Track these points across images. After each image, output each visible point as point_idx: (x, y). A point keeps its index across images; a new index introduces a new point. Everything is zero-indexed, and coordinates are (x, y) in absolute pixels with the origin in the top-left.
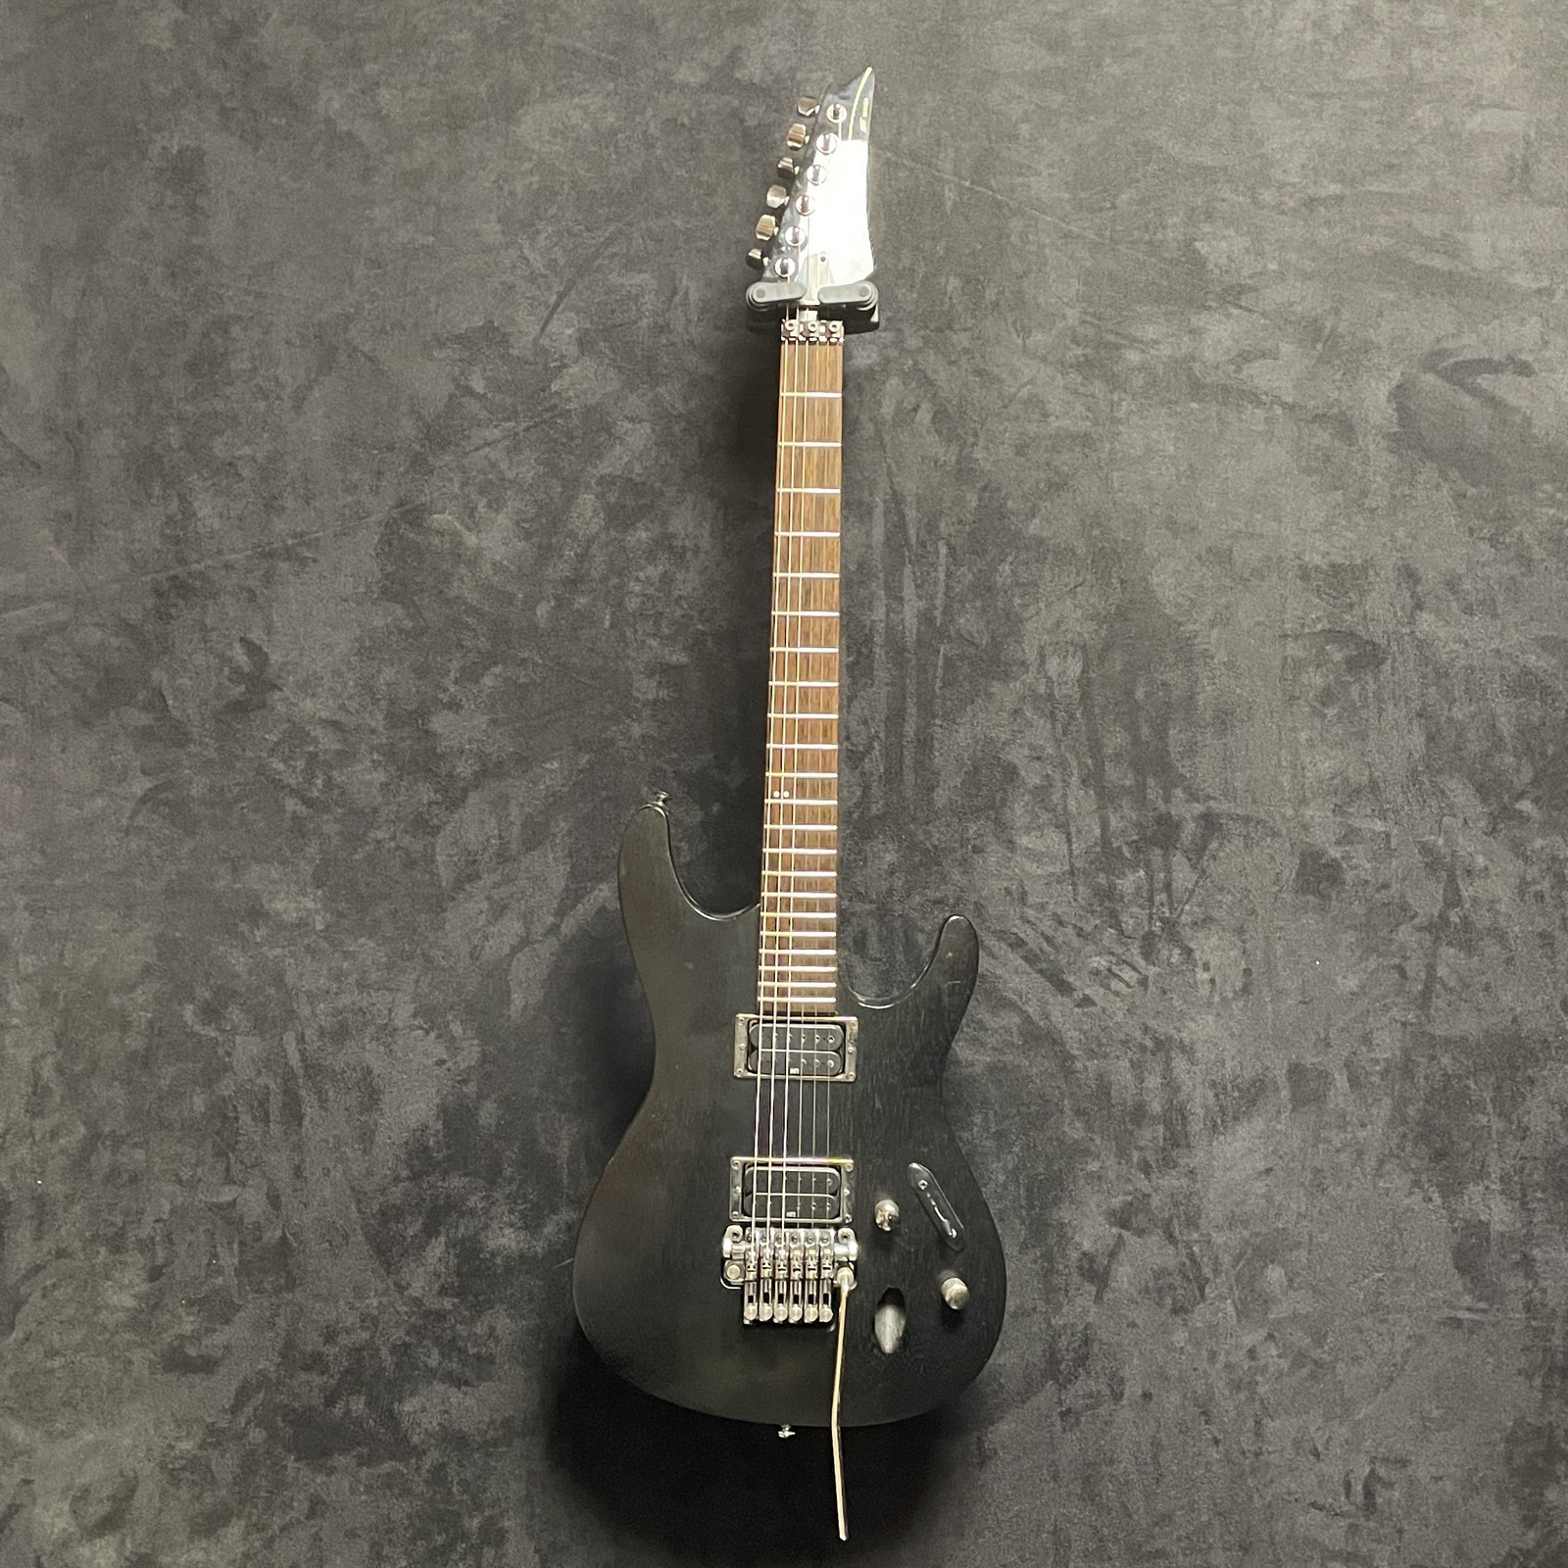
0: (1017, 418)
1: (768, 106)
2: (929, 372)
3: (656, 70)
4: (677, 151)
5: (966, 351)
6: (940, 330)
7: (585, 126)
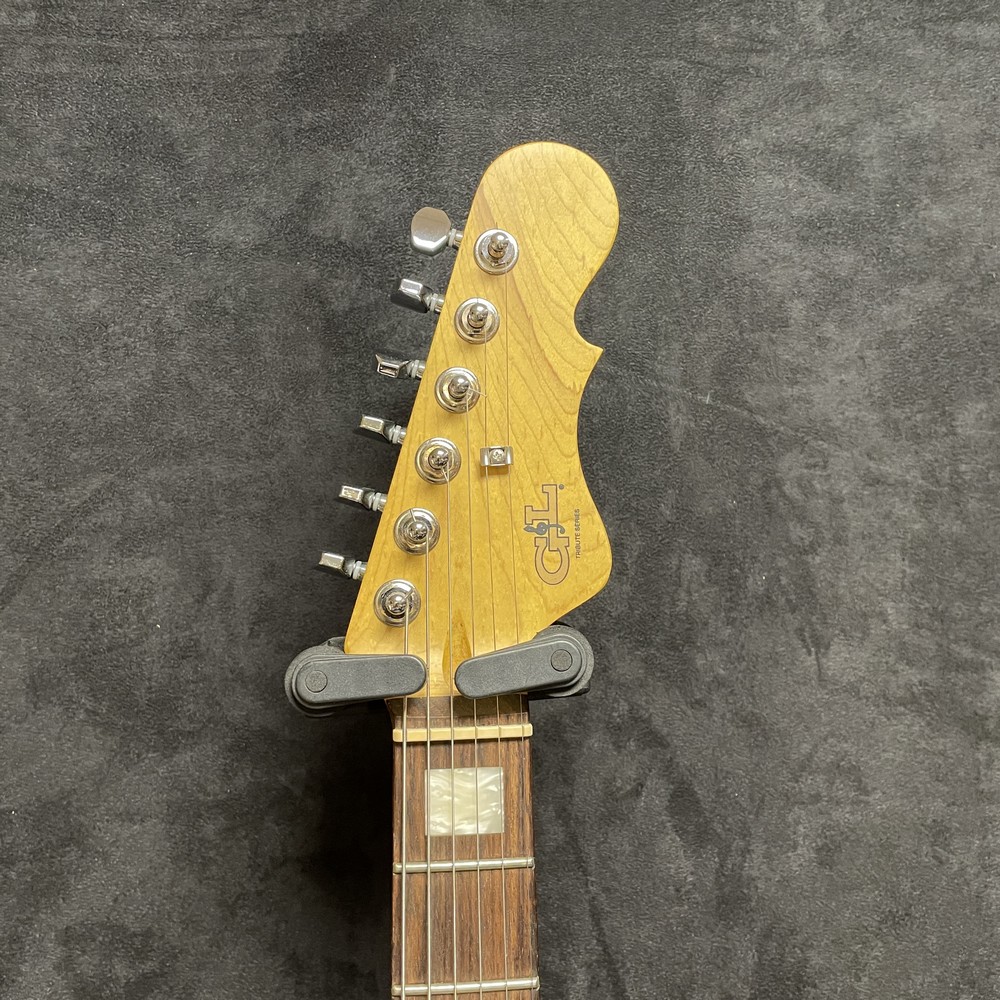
0: (817, 798)
1: (365, 277)
2: (657, 722)
3: (177, 222)
4: (214, 352)
5: (720, 682)
6: (673, 646)
7: (50, 313)
